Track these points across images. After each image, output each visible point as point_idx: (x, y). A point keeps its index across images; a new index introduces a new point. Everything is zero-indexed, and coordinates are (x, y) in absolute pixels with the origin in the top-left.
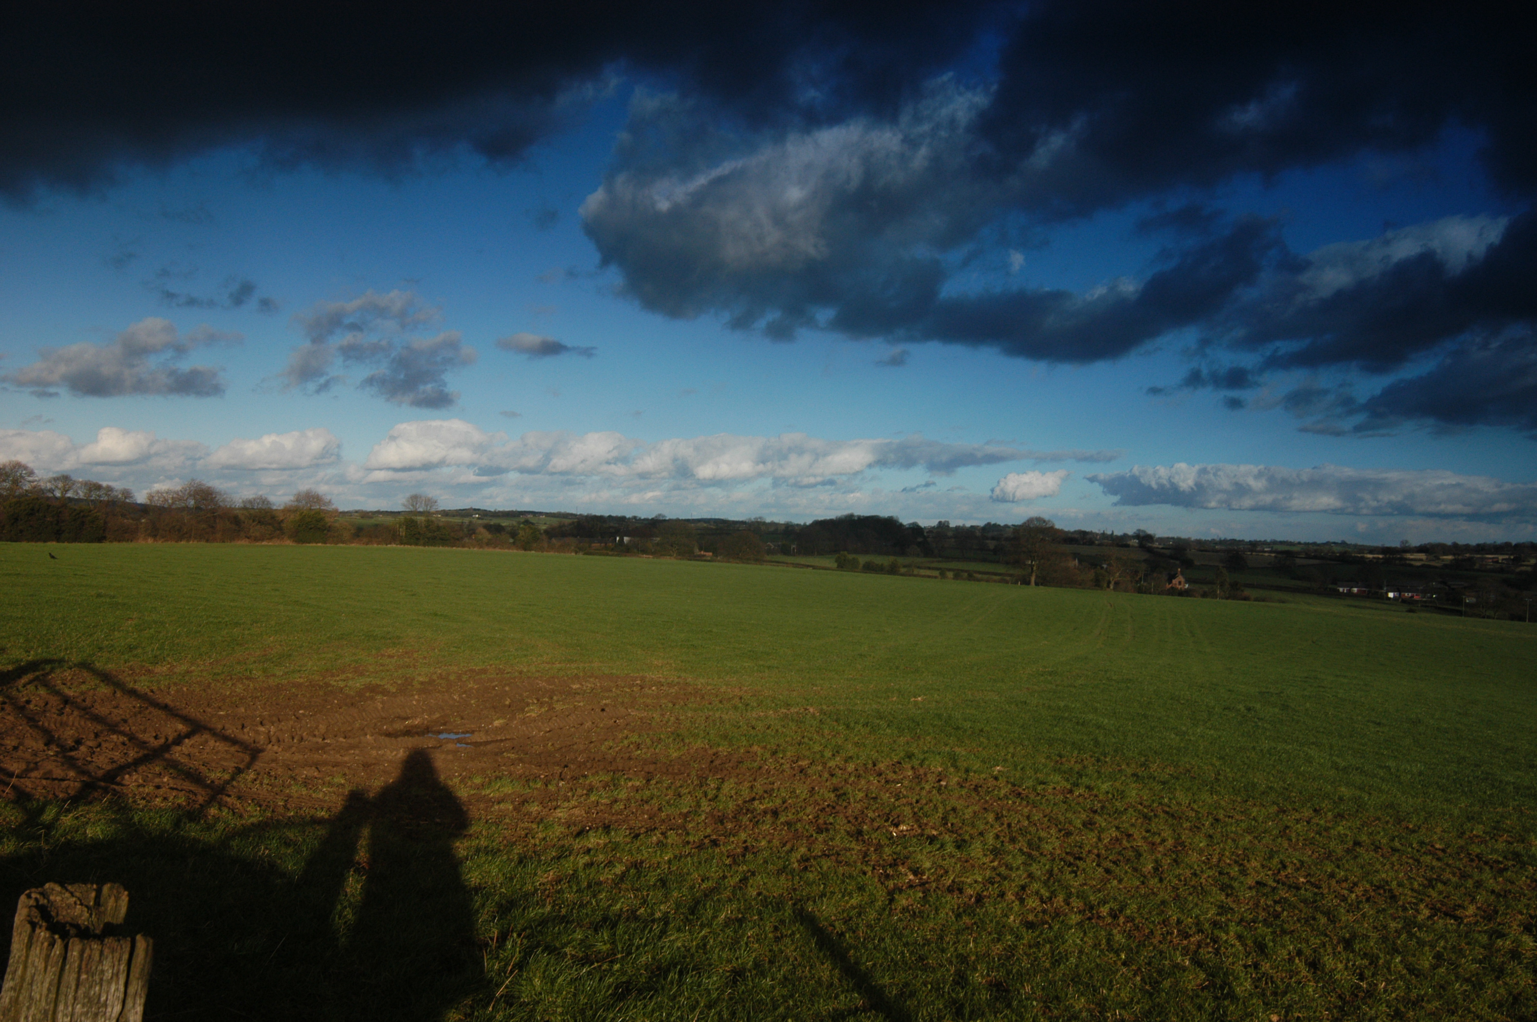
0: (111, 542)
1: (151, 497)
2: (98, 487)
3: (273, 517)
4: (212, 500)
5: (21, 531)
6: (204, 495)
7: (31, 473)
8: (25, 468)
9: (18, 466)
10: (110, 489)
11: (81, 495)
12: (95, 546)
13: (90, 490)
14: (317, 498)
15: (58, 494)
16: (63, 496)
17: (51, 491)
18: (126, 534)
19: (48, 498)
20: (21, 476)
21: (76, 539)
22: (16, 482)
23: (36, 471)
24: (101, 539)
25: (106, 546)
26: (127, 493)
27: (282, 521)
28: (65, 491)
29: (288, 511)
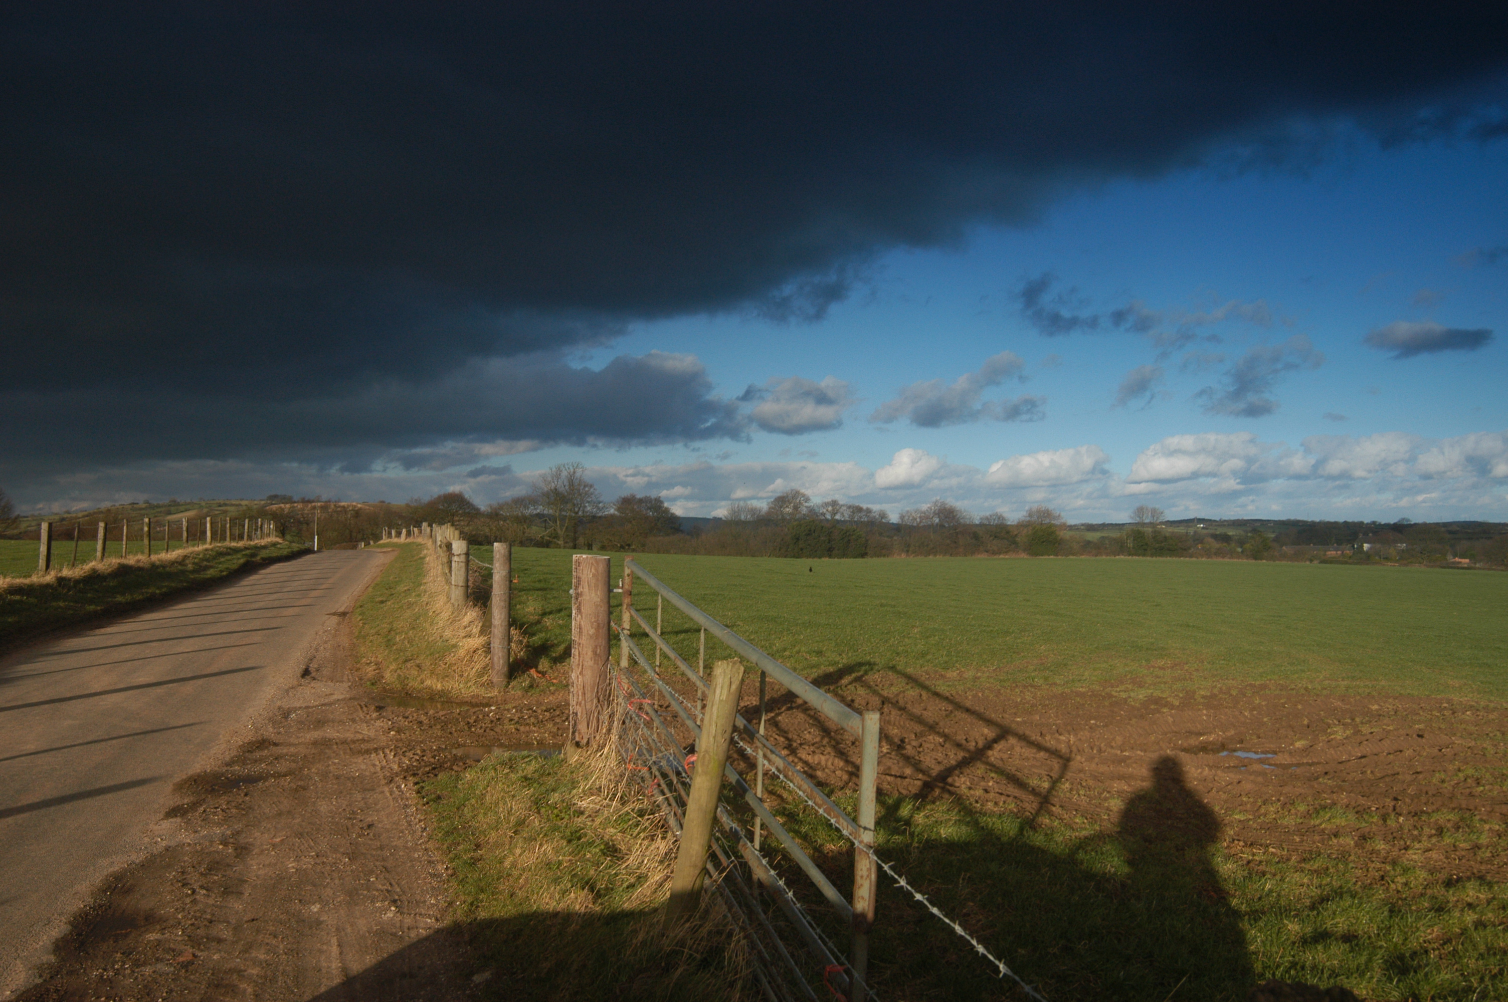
0: (872, 557)
1: (902, 517)
2: (860, 509)
3: (1008, 532)
4: (954, 517)
6: (947, 514)
7: (807, 500)
8: (804, 495)
9: (799, 494)
10: (869, 511)
11: (847, 516)
12: (860, 561)
13: (853, 512)
14: (1047, 514)
15: (829, 517)
16: (832, 518)
17: (821, 514)
18: (883, 551)
19: (821, 521)
20: (800, 503)
21: (844, 555)
22: (796, 508)
23: (811, 498)
24: (863, 555)
25: (868, 561)
26: (883, 515)
27: (1016, 535)
28: (834, 514)
29: (1021, 525)
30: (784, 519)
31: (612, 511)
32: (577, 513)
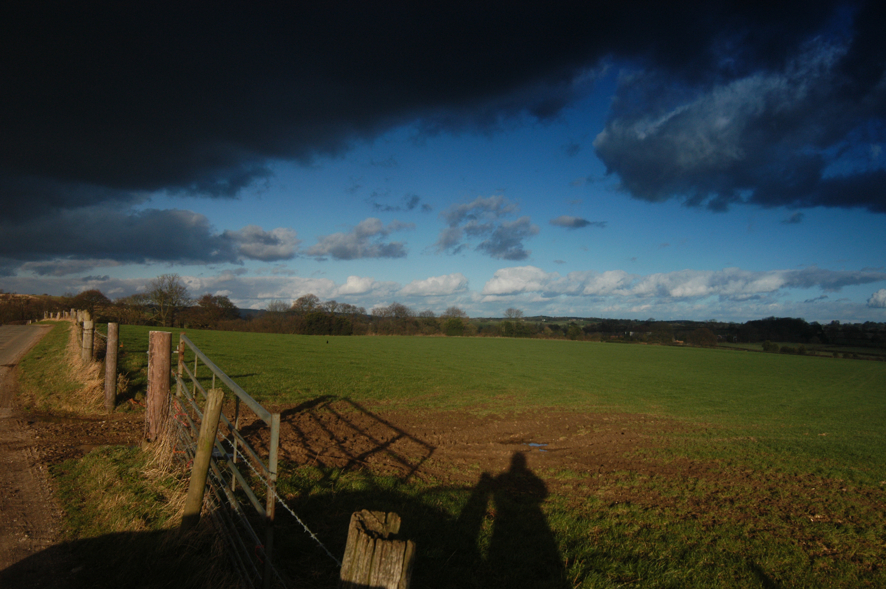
0: (355, 335)
1: (374, 312)
2: (349, 307)
3: (435, 322)
4: (404, 312)
5: (313, 330)
6: (400, 310)
7: (317, 300)
8: (315, 297)
9: (312, 296)
10: (354, 308)
11: (341, 311)
12: (348, 337)
13: (345, 308)
14: (458, 311)
15: (330, 310)
16: (332, 312)
17: (327, 309)
18: (362, 331)
19: (325, 313)
20: (313, 302)
21: (338, 333)
22: (311, 304)
23: (320, 299)
24: (350, 334)
25: (353, 337)
26: (362, 310)
27: (440, 324)
28: (333, 308)
29: (443, 318)
30: (303, 312)
31: (197, 304)
32: (174, 305)
